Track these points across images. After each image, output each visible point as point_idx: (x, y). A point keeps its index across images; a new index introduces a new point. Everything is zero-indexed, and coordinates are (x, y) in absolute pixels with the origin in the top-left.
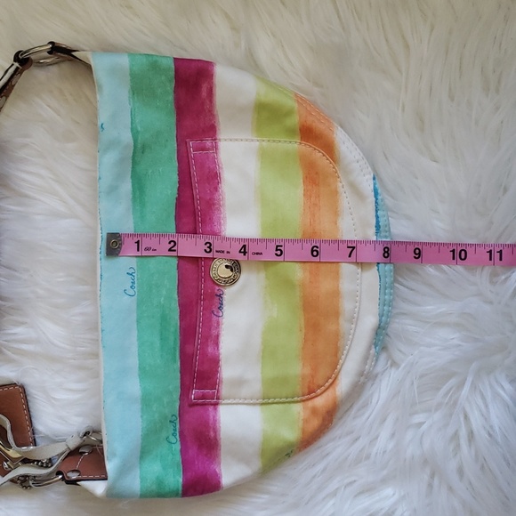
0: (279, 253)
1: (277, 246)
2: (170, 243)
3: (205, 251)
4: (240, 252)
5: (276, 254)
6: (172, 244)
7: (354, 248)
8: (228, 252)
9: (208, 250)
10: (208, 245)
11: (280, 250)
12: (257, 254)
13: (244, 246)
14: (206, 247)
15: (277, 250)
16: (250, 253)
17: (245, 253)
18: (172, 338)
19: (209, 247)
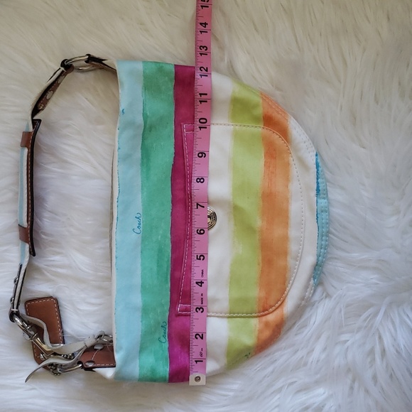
0: (202, 258)
1: (197, 259)
3: (202, 312)
4: (201, 286)
5: (203, 260)
6: (197, 336)
7: (198, 204)
8: (202, 295)
9: (201, 310)
11: (200, 256)
12: (202, 273)
13: (197, 283)
14: (200, 312)
15: (200, 259)
16: (202, 278)
17: (202, 283)
18: (165, 266)
19: (199, 309)
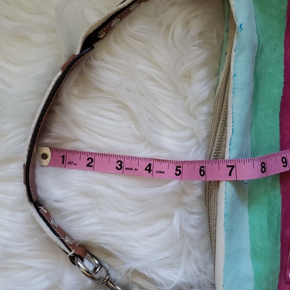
0: (178, 172)
1: (177, 167)
2: (88, 160)
3: (117, 168)
4: (146, 169)
5: (176, 174)
6: (90, 160)
7: (233, 167)
8: (136, 170)
9: (119, 167)
10: (120, 163)
11: (180, 170)
12: (160, 172)
13: (150, 165)
14: (117, 165)
15: (177, 170)
16: (154, 171)
17: (150, 171)
18: (276, 223)
19: (120, 165)
